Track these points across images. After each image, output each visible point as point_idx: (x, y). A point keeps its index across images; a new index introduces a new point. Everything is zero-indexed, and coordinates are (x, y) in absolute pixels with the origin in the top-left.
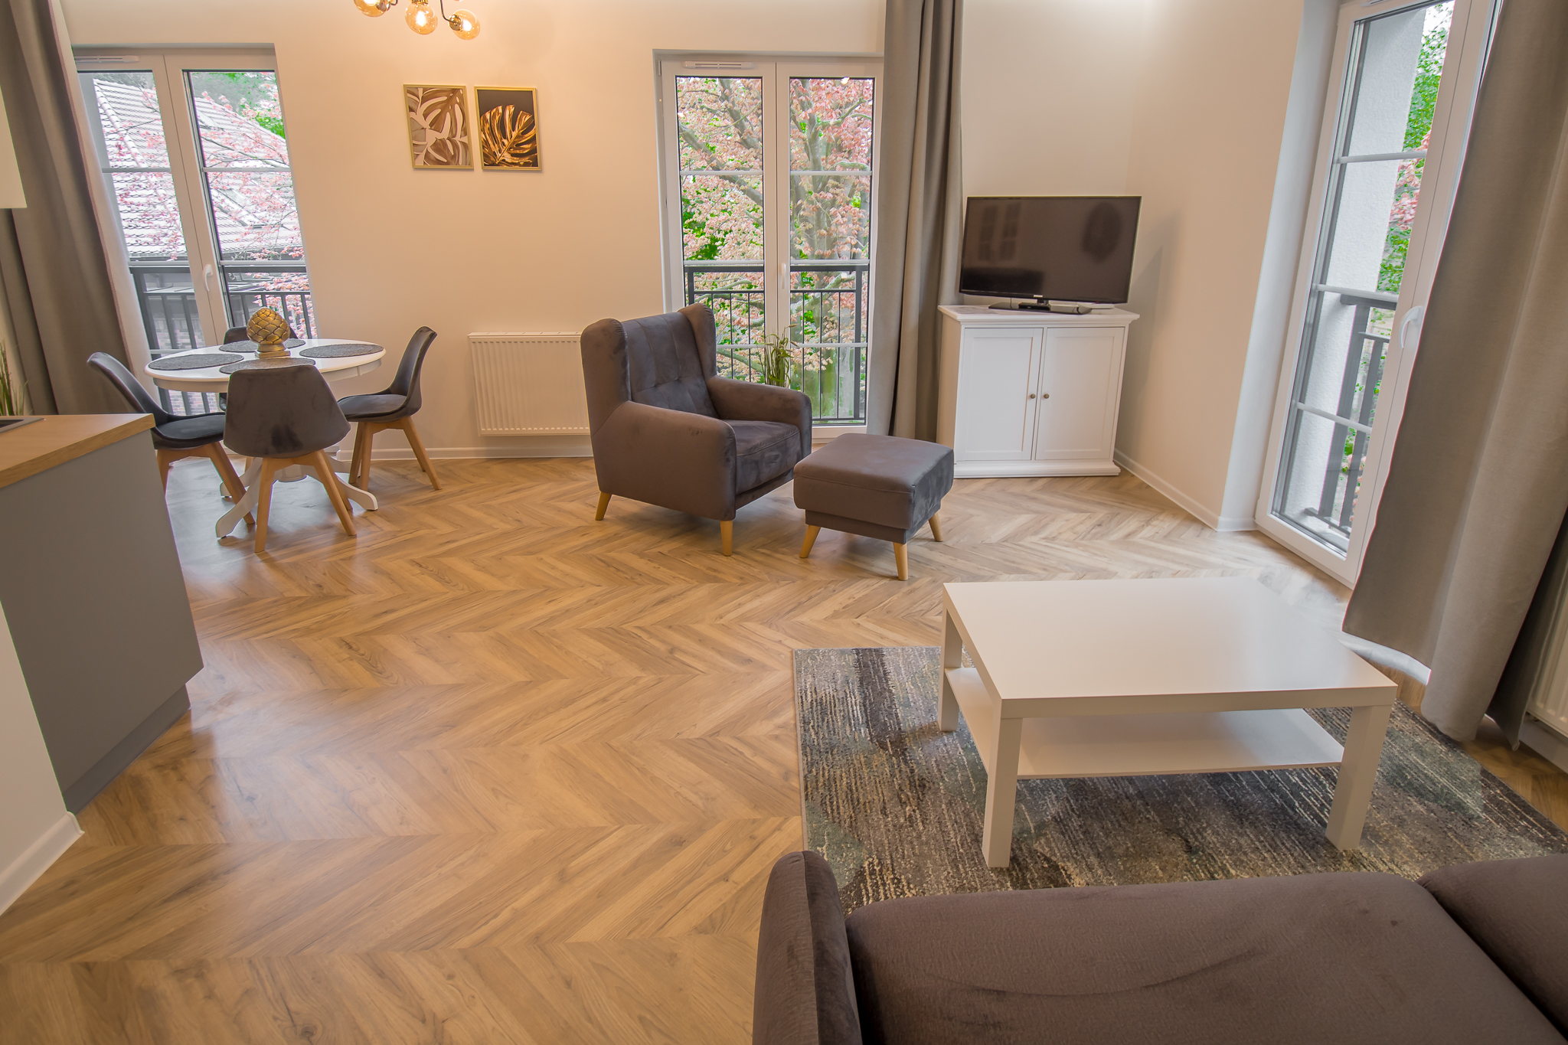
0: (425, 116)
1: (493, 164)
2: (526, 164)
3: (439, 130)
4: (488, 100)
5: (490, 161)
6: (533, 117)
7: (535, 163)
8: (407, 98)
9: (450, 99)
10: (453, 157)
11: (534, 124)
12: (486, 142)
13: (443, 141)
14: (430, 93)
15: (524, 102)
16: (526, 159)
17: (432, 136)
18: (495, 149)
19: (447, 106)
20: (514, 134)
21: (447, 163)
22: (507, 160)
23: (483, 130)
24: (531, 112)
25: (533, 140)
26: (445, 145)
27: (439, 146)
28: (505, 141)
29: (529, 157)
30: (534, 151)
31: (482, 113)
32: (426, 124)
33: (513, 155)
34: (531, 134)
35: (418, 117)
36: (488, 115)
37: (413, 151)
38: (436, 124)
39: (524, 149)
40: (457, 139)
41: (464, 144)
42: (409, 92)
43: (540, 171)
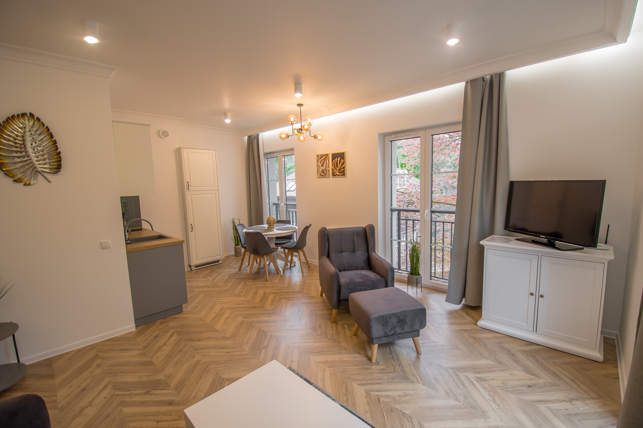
0: (320, 163)
1: (334, 176)
2: (342, 175)
3: (323, 167)
4: (335, 156)
5: (334, 175)
6: (344, 161)
7: (344, 175)
8: (317, 158)
9: (326, 157)
10: (326, 174)
11: (344, 163)
12: (333, 169)
13: (324, 169)
14: (322, 156)
15: (342, 156)
16: (342, 174)
17: (322, 168)
18: (335, 171)
19: (325, 159)
20: (340, 166)
21: (324, 176)
22: (338, 174)
23: (332, 166)
24: (344, 159)
25: (344, 167)
26: (324, 171)
27: (323, 171)
28: (337, 168)
29: (343, 173)
30: (344, 171)
31: (332, 161)
32: (320, 165)
33: (339, 172)
34: (343, 166)
35: (319, 163)
36: (334, 161)
37: (317, 173)
38: (322, 165)
39: (342, 170)
40: (327, 169)
41: (328, 170)
42: (317, 156)
43: (346, 177)
